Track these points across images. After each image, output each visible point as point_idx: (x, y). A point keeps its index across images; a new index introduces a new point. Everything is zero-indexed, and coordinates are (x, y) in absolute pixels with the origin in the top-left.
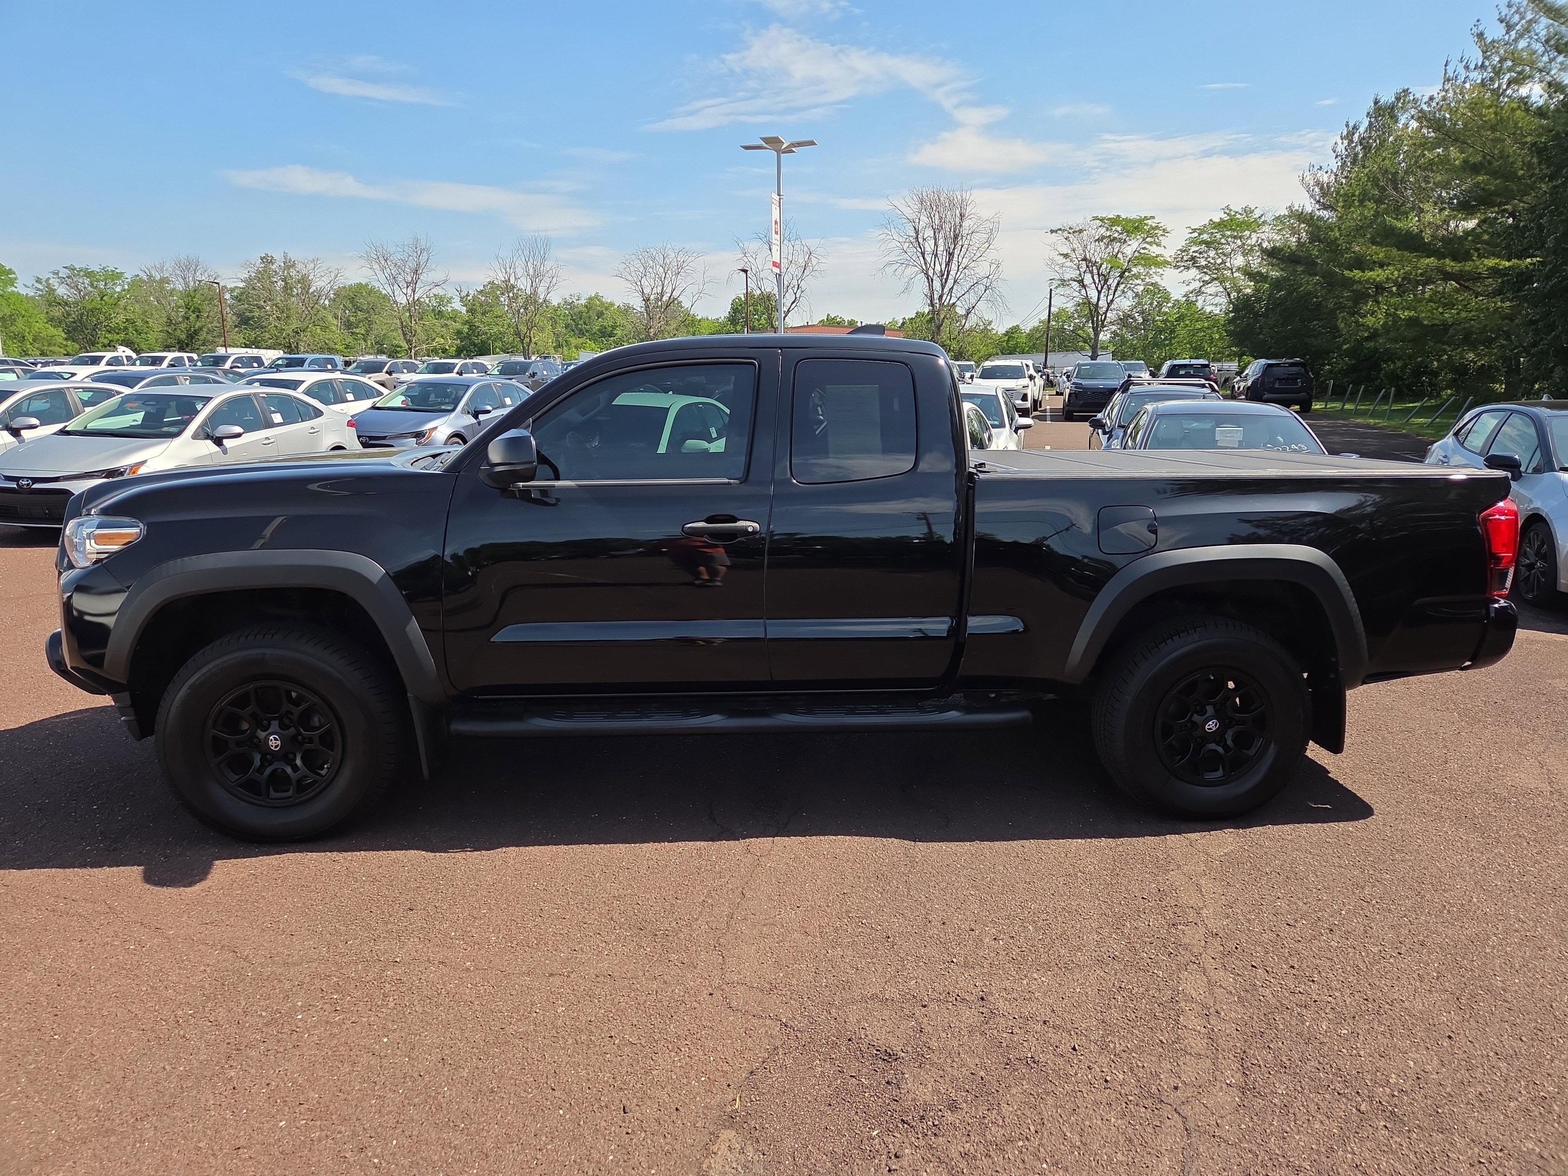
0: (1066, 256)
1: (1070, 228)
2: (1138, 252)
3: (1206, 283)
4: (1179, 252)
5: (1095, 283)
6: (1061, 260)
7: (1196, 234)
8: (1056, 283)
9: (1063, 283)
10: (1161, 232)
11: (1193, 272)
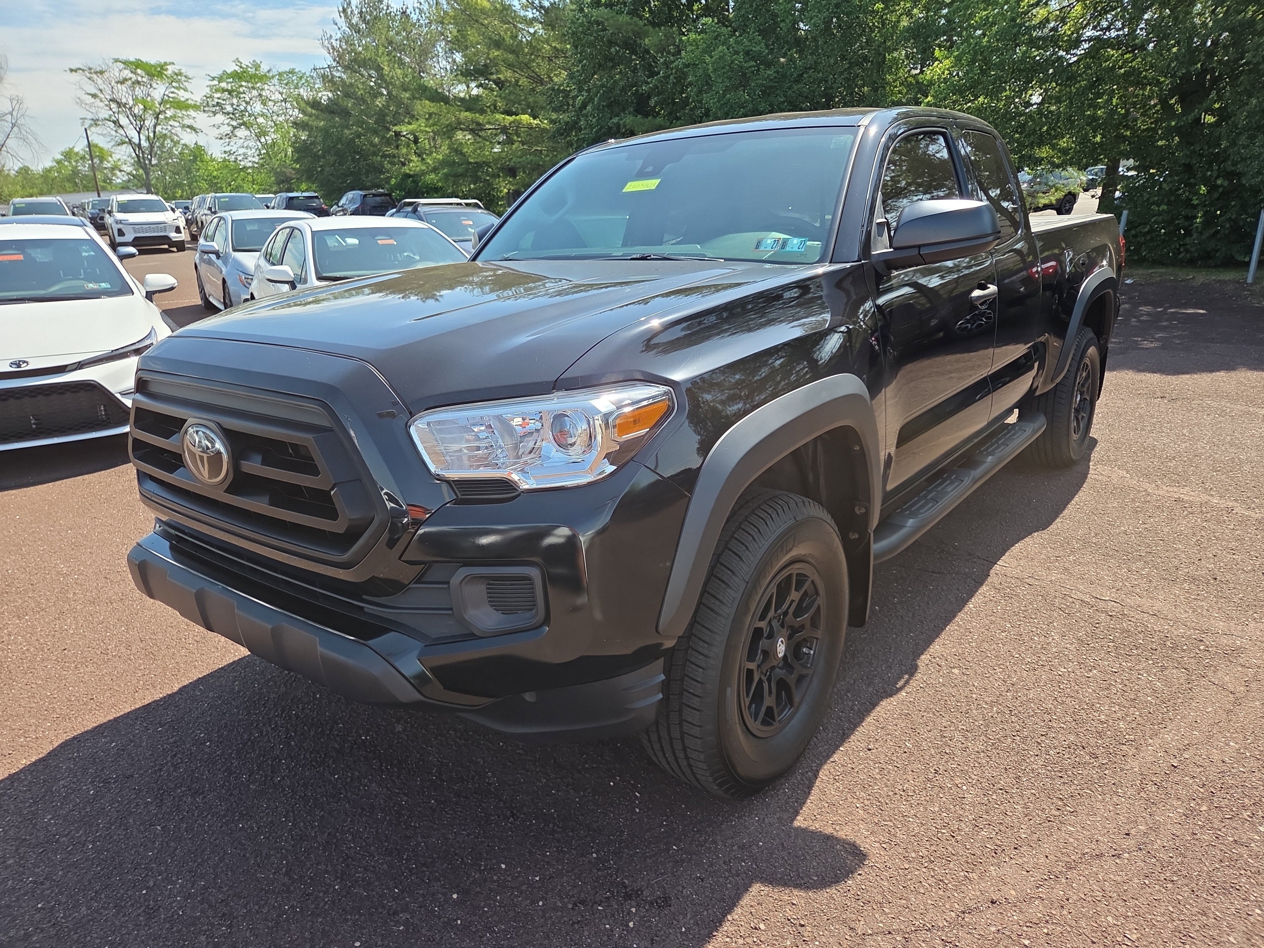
0: (94, 96)
1: (90, 69)
2: (167, 96)
3: (235, 128)
4: (205, 98)
5: (132, 124)
6: (90, 99)
7: (216, 82)
8: (87, 123)
9: (95, 122)
10: (183, 78)
11: (220, 118)
